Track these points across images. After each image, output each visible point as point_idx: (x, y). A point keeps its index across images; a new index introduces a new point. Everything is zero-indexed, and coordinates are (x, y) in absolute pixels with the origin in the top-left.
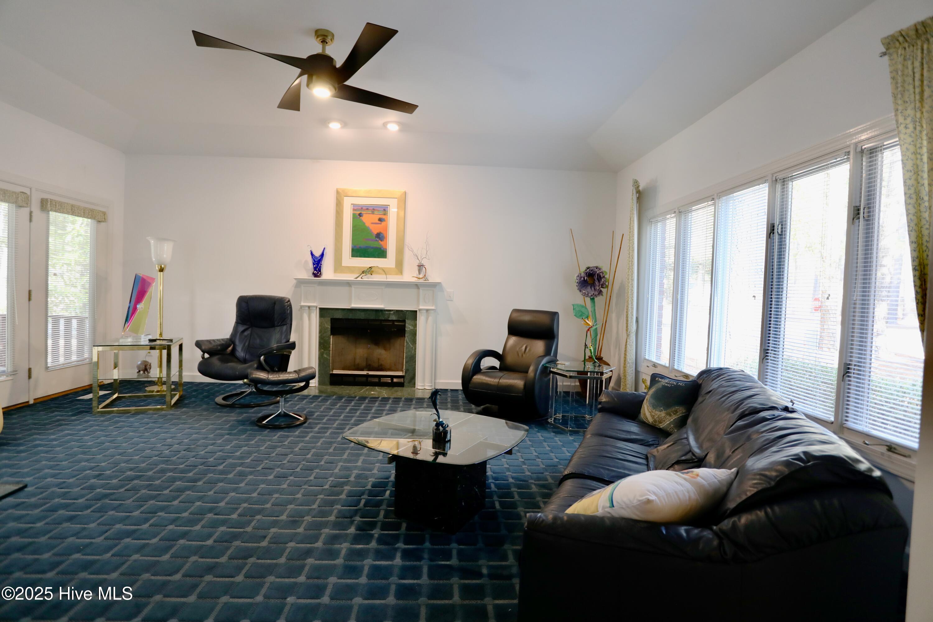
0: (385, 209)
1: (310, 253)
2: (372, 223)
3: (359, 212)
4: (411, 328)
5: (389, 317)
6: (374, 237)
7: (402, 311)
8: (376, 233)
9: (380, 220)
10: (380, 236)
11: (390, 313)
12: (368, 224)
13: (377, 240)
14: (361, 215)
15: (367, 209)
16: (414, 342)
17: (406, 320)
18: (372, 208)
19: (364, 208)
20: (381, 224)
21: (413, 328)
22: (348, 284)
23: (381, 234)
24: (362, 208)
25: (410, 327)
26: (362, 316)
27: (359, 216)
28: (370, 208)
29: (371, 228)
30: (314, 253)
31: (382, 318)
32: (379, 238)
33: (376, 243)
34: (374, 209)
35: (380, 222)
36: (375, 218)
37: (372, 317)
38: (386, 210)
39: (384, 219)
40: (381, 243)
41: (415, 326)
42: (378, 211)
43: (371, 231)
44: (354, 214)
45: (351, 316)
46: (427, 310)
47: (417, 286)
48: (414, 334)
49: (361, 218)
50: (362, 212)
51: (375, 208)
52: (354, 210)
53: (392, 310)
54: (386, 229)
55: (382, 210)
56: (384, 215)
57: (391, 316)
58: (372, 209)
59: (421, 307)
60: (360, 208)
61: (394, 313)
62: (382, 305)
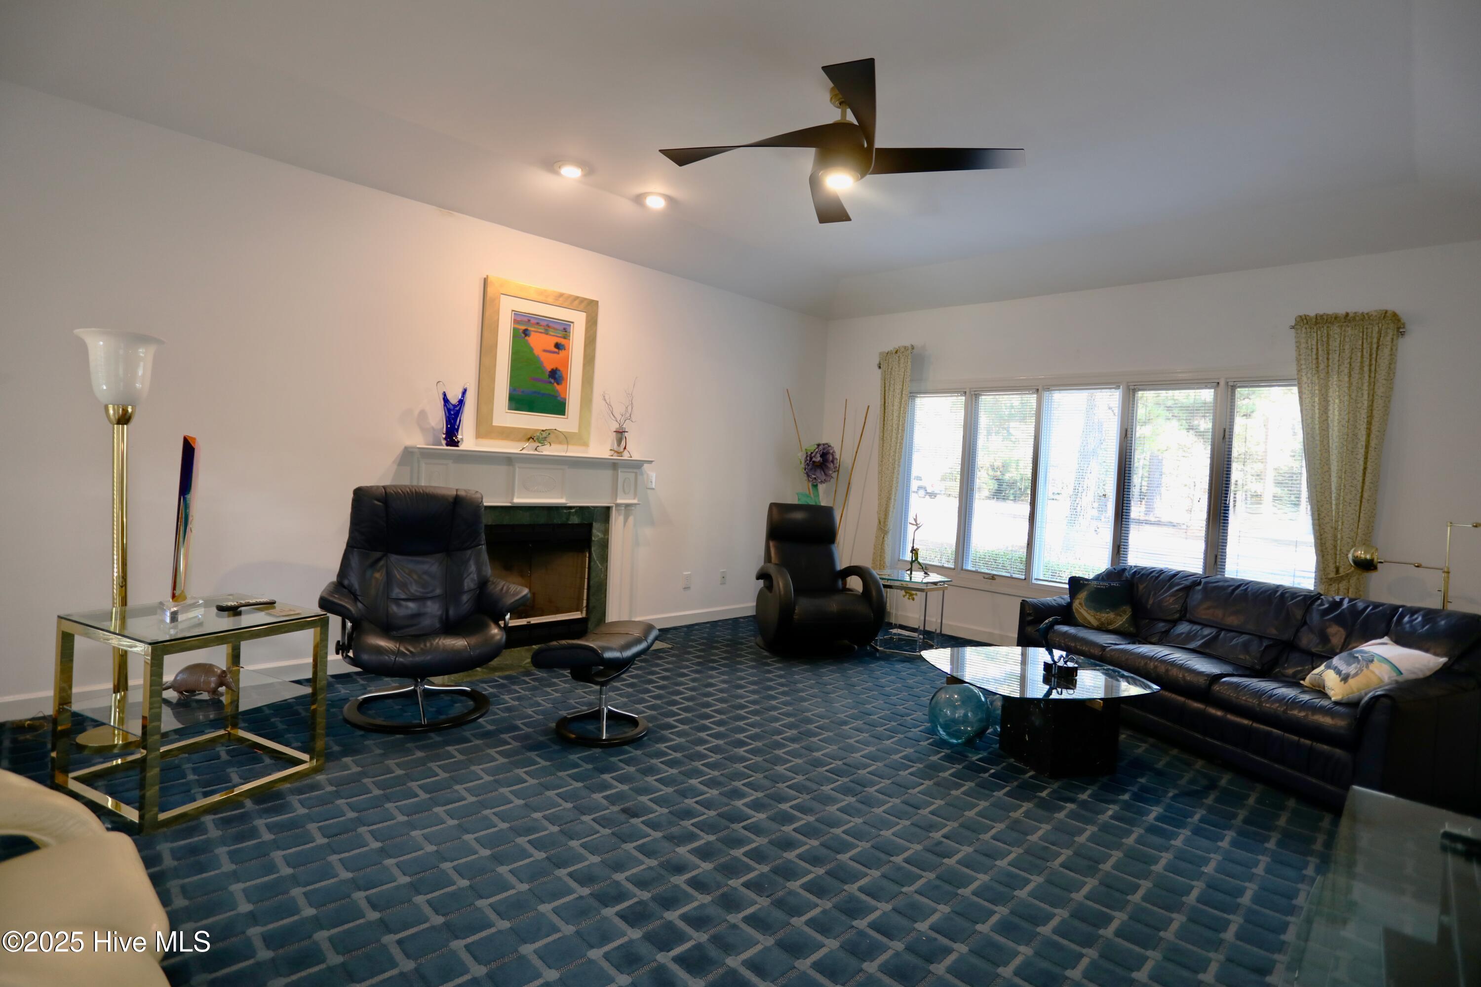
0: (565, 329)
1: (441, 397)
2: (545, 351)
3: (524, 327)
4: (601, 535)
5: (568, 519)
6: (546, 376)
7: (588, 508)
8: (550, 370)
9: (557, 346)
10: (557, 376)
11: (570, 512)
12: (538, 351)
13: (551, 382)
14: (527, 333)
15: (538, 324)
16: (604, 558)
17: (594, 524)
18: (546, 323)
19: (533, 321)
20: (558, 354)
21: (602, 536)
22: (509, 460)
23: (558, 372)
24: (529, 320)
25: (599, 534)
26: (526, 519)
27: (523, 335)
28: (542, 323)
29: (542, 359)
30: (449, 397)
31: (557, 521)
32: (555, 379)
33: (549, 386)
34: (548, 326)
35: (556, 350)
36: (549, 341)
37: (542, 520)
38: (568, 330)
39: (563, 345)
40: (558, 387)
41: (606, 532)
42: (555, 329)
43: (541, 364)
44: (515, 330)
45: (506, 520)
46: (627, 506)
47: (614, 466)
48: (605, 545)
49: (527, 338)
50: (529, 328)
51: (551, 325)
52: (516, 322)
53: (574, 507)
54: (566, 362)
55: (561, 328)
56: (565, 338)
57: (572, 517)
58: (547, 325)
59: (619, 501)
60: (526, 319)
61: (576, 512)
62: (562, 498)
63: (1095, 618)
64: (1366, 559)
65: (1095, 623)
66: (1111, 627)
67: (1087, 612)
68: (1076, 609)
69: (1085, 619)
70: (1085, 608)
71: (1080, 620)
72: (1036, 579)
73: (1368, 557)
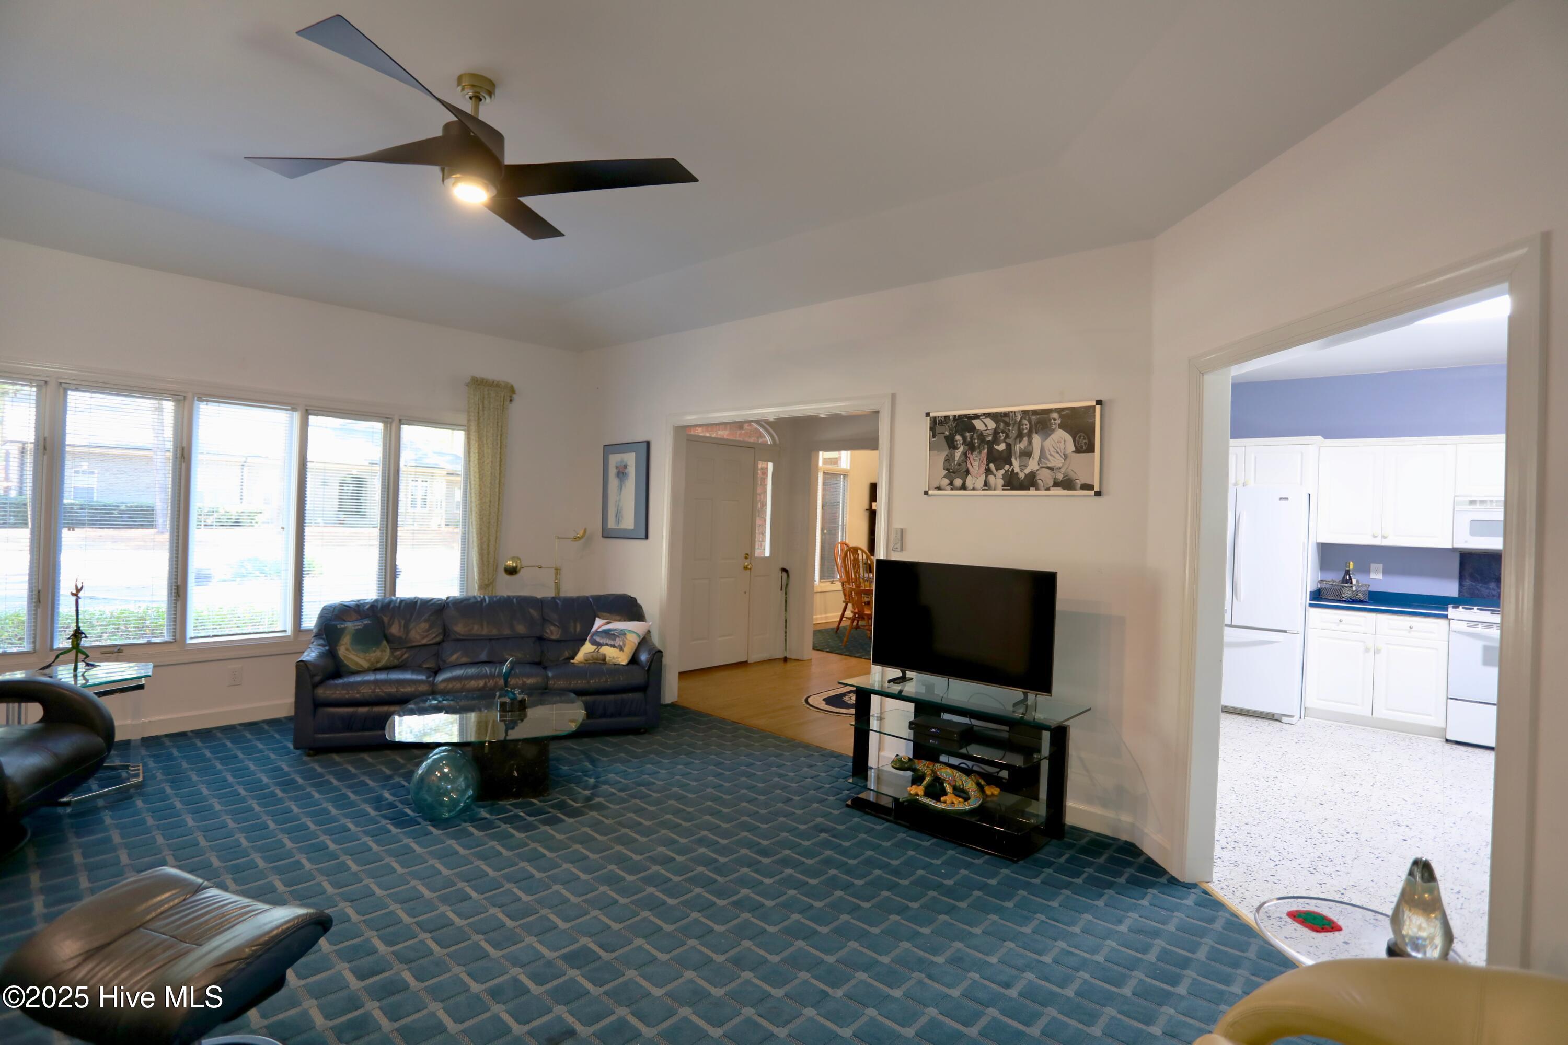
63: (365, 660)
64: (513, 567)
65: (366, 665)
66: (379, 665)
67: (357, 656)
68: (345, 656)
69: (357, 663)
70: (354, 653)
71: (353, 667)
72: (192, 638)
73: (514, 565)
